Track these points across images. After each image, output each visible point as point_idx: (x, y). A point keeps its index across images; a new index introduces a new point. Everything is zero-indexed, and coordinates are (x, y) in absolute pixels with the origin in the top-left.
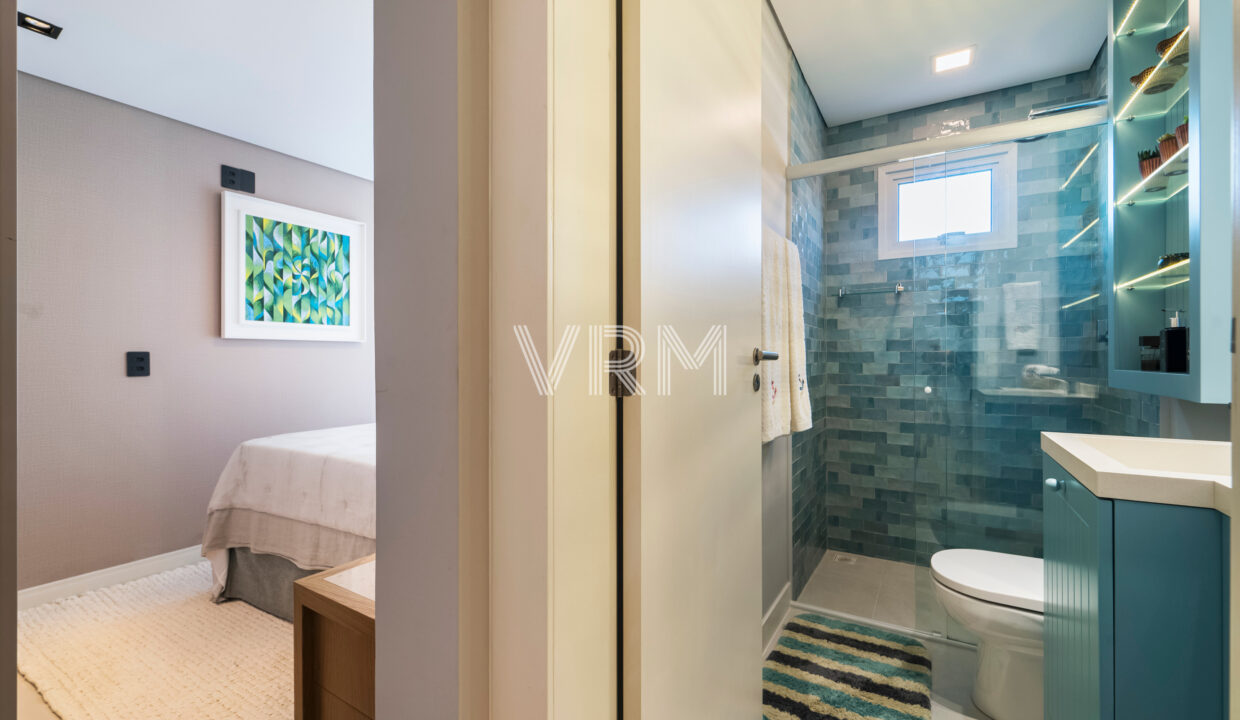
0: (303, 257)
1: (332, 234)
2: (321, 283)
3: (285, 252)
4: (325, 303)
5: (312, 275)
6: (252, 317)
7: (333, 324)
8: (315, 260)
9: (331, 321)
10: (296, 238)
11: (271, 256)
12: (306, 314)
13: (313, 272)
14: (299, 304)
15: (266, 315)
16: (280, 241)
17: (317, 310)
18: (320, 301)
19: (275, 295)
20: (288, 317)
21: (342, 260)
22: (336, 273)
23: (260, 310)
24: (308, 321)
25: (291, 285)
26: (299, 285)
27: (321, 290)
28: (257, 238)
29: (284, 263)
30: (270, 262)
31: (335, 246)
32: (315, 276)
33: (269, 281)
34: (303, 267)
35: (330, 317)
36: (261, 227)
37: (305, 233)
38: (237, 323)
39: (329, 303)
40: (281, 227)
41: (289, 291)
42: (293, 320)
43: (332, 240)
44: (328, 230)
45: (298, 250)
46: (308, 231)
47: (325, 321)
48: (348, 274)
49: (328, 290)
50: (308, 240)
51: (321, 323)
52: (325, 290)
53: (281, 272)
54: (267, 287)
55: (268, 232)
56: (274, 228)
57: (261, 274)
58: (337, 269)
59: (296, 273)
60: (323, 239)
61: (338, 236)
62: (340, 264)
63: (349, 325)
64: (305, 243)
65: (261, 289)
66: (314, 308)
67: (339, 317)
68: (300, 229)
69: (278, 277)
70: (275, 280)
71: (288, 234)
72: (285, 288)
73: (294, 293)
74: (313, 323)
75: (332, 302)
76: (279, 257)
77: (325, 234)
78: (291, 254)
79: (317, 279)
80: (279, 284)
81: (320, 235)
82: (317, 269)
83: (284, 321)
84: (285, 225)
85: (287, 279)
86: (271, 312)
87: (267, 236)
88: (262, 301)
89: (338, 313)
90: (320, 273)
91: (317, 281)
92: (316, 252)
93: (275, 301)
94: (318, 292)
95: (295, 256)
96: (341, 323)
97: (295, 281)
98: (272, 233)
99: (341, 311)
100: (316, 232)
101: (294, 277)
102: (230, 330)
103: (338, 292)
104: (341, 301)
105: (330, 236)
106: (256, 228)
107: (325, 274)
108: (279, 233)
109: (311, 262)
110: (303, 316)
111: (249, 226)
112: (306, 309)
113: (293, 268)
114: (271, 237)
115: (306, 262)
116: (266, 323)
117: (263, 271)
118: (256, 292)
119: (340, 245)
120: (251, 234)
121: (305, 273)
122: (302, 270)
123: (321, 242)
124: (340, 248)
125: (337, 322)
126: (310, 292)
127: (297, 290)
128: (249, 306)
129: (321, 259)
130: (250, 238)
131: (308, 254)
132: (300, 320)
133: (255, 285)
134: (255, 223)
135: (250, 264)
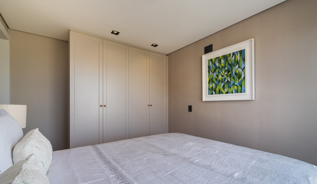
0: (225, 67)
1: (237, 52)
2: (232, 75)
3: (219, 67)
4: (234, 84)
5: (228, 73)
6: (210, 94)
7: (238, 93)
9: (237, 91)
10: (222, 61)
11: (215, 71)
12: (226, 90)
13: (229, 72)
14: (224, 86)
15: (214, 92)
16: (217, 65)
17: (231, 88)
18: (232, 83)
19: (216, 85)
20: (221, 92)
21: (242, 62)
22: (239, 69)
23: (212, 91)
24: (227, 93)
25: (221, 79)
26: (224, 79)
27: (232, 78)
28: (211, 66)
29: (219, 72)
30: (215, 73)
31: (238, 57)
32: (229, 74)
33: (214, 80)
35: (236, 89)
36: (212, 62)
37: (225, 57)
38: (206, 97)
39: (235, 84)
40: (218, 59)
41: (221, 82)
42: (222, 93)
43: (237, 56)
44: (235, 51)
45: (223, 65)
46: (227, 56)
47: (234, 92)
48: (244, 68)
49: (235, 78)
50: (227, 59)
51: (232, 93)
52: (234, 78)
53: (218, 76)
54: (214, 83)
56: (215, 60)
57: (212, 79)
58: (239, 67)
59: (223, 74)
60: (233, 57)
61: (239, 51)
62: (240, 64)
63: (245, 92)
64: (226, 60)
65: (212, 83)
66: (229, 87)
69: (217, 78)
70: (216, 79)
71: (220, 61)
72: (219, 81)
73: (222, 83)
74: (229, 93)
75: (237, 83)
76: (217, 71)
77: (234, 53)
78: (221, 68)
79: (231, 74)
80: (217, 80)
81: (231, 55)
82: (231, 70)
83: (219, 94)
84: (219, 57)
85: (220, 77)
86: (215, 91)
87: (213, 64)
88: (212, 87)
89: (240, 88)
90: (232, 72)
91: (230, 76)
92: (230, 63)
93: (216, 87)
94: (231, 80)
95: (223, 67)
96: (241, 92)
97: (222, 78)
98: (215, 62)
99: (241, 86)
100: (230, 54)
101: (222, 76)
102: (204, 99)
103: (239, 77)
104: (242, 81)
105: (235, 53)
106: (211, 63)
107: (234, 71)
108: (217, 62)
109: (228, 68)
110: (225, 91)
111: (209, 63)
112: (226, 88)
113: (222, 73)
114: (215, 64)
115: (226, 69)
116: (214, 95)
117: (213, 77)
118: (211, 85)
119: (240, 56)
120: (209, 66)
121: (226, 73)
122: (225, 72)
123: (232, 58)
124: (240, 57)
125: (239, 91)
126: (228, 81)
127: (222, 81)
128: (209, 91)
129: (231, 65)
130: (209, 67)
131: (227, 65)
132: (224, 93)
133: (211, 83)
134: (210, 62)
135: (209, 76)
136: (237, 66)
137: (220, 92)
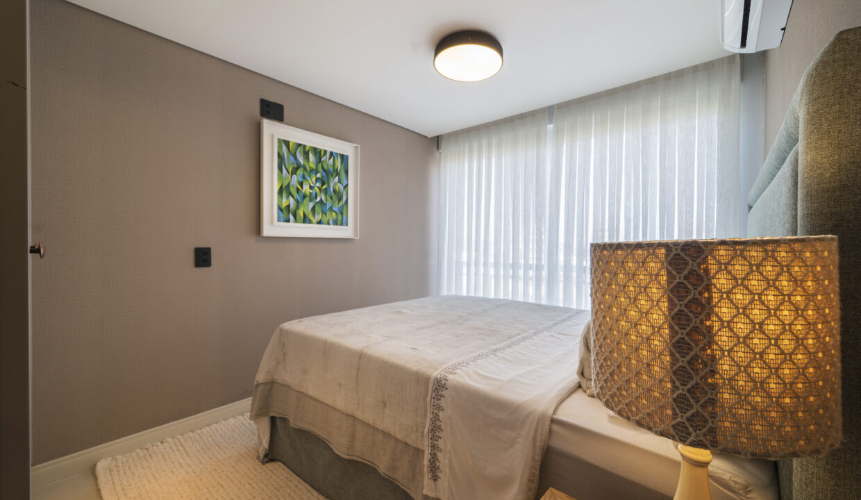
0: (317, 172)
1: (337, 154)
2: (328, 192)
3: (305, 169)
4: (331, 209)
5: (322, 185)
6: (282, 219)
7: (337, 224)
8: (325, 175)
9: (336, 223)
10: (311, 157)
11: (294, 172)
12: (318, 217)
13: (323, 184)
14: (313, 209)
15: (291, 217)
16: (301, 160)
17: (326, 214)
18: (328, 207)
19: (297, 201)
20: (307, 220)
21: (343, 174)
22: (339, 184)
23: (287, 214)
24: (320, 222)
25: (308, 194)
26: (314, 194)
27: (328, 198)
28: (285, 156)
29: (304, 177)
30: (294, 176)
31: (338, 164)
32: (324, 187)
33: (293, 191)
34: (317, 180)
35: (335, 219)
36: (288, 148)
37: (317, 152)
38: (273, 227)
39: (334, 209)
40: (301, 148)
41: (308, 199)
42: (310, 222)
43: (336, 160)
44: (334, 151)
45: (312, 165)
46: (320, 152)
47: (331, 222)
48: (347, 185)
49: (334, 198)
50: (320, 158)
51: (329, 224)
52: (331, 198)
53: (301, 184)
54: (292, 196)
55: (293, 152)
56: (297, 149)
57: (288, 185)
58: (340, 182)
59: (312, 185)
60: (330, 158)
61: (340, 155)
62: (341, 177)
63: (347, 225)
64: (318, 160)
65: (288, 197)
66: (324, 213)
67: (341, 221)
68: (315, 149)
69: (300, 188)
70: (298, 190)
71: (306, 154)
72: (305, 196)
73: (310, 201)
74: (323, 224)
75: (336, 207)
76: (300, 172)
77: (332, 154)
78: (308, 169)
79: (326, 189)
80: (300, 193)
81: (328, 155)
82: (326, 182)
83: (303, 223)
84: (305, 146)
85: (306, 189)
86: (295, 216)
87: (292, 155)
88: (288, 206)
89: (340, 217)
90: (328, 185)
91: (326, 191)
92: (326, 168)
93: (298, 207)
94: (326, 200)
95: (312, 170)
96: (342, 224)
97: (311, 191)
98: (296, 153)
99: (342, 214)
100: (325, 152)
101: (311, 188)
102: (267, 231)
103: (340, 199)
104: (342, 206)
105: (335, 155)
106: (284, 148)
107: (331, 186)
108: (300, 153)
109: (322, 176)
110: (316, 219)
111: (280, 147)
112: (318, 213)
113: (310, 181)
114: (295, 156)
115: (319, 175)
116: (292, 224)
117: (289, 183)
118: (284, 200)
119: (342, 163)
120: (281, 153)
121: (318, 184)
122: (316, 182)
123: (329, 160)
124: (341, 165)
125: (339, 223)
126: (321, 200)
127: (312, 198)
128: (280, 212)
129: (329, 174)
130: (280, 157)
131: (320, 169)
132: (314, 221)
133: (284, 195)
134: (283, 145)
135: (280, 177)
136: (337, 178)
137: (305, 220)
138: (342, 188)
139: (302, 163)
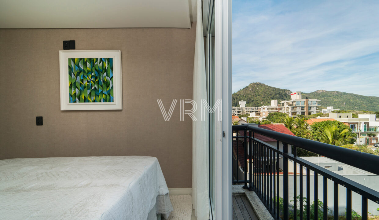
0: (92, 72)
1: (105, 59)
2: (100, 83)
3: (84, 71)
4: (102, 93)
5: (95, 80)
6: (71, 101)
7: (106, 102)
8: (97, 73)
9: (105, 101)
10: (88, 64)
11: (78, 74)
12: (94, 98)
13: (96, 78)
14: (90, 94)
15: (77, 99)
16: (82, 67)
17: (98, 96)
18: (100, 92)
19: (80, 91)
21: (110, 70)
22: (107, 77)
23: (75, 98)
24: (94, 101)
25: (87, 85)
26: (90, 85)
27: (100, 86)
28: (73, 67)
29: (84, 76)
30: (78, 77)
31: (106, 65)
33: (78, 85)
34: (92, 77)
35: (104, 98)
36: (74, 62)
37: (92, 61)
38: (66, 105)
39: (104, 92)
40: (82, 61)
41: (86, 88)
42: (88, 101)
43: (105, 63)
44: (102, 57)
45: (89, 69)
46: (94, 60)
47: (102, 100)
48: (112, 77)
49: (103, 86)
50: (94, 64)
51: (100, 102)
52: (102, 86)
53: (82, 81)
54: (78, 88)
55: (77, 64)
56: (79, 62)
57: (75, 83)
58: (107, 75)
59: (89, 80)
60: (100, 62)
61: (107, 59)
62: (108, 72)
63: (113, 101)
64: (92, 65)
65: (75, 89)
66: (97, 95)
68: (90, 59)
69: (82, 83)
70: (80, 84)
71: (85, 64)
73: (88, 89)
74: (97, 102)
75: (105, 92)
76: (82, 74)
77: (101, 59)
78: (86, 72)
79: (98, 81)
80: (82, 85)
81: (99, 61)
82: (98, 77)
83: (84, 102)
84: (84, 59)
85: (85, 83)
86: (79, 99)
87: (77, 66)
88: (75, 94)
89: (108, 97)
90: (100, 79)
91: (98, 83)
92: (97, 69)
93: (81, 94)
94: (98, 88)
95: (88, 72)
96: (110, 101)
97: (88, 84)
98: (79, 64)
99: (109, 95)
100: (97, 59)
101: (88, 82)
103: (108, 86)
104: (110, 90)
105: (103, 60)
107: (102, 78)
108: (82, 64)
109: (95, 74)
110: (92, 99)
111: (70, 63)
112: (94, 96)
113: (88, 78)
114: (78, 66)
115: (93, 74)
116: (77, 103)
117: (75, 81)
118: (73, 91)
119: (108, 64)
120: (71, 66)
121: (92, 79)
122: (91, 79)
123: (100, 64)
124: (108, 65)
125: (108, 100)
126: (95, 88)
127: (89, 87)
128: (71, 97)
129: (99, 72)
130: (70, 68)
131: (94, 70)
132: (91, 101)
133: (73, 88)
134: (72, 62)
135: (70, 79)
136: (105, 74)
137: (86, 100)
138: (109, 79)
139: (83, 69)
